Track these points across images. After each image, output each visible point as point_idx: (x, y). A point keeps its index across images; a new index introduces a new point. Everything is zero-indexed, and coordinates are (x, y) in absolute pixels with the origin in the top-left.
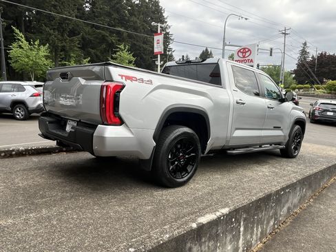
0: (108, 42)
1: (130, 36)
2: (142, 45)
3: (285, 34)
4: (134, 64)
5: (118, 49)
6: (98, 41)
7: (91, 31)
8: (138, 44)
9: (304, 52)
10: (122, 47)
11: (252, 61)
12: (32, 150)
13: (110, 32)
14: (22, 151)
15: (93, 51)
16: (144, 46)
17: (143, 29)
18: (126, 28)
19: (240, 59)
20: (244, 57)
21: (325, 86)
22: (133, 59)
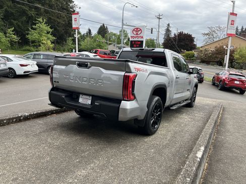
0: (27, 15)
1: (46, 12)
2: (56, 19)
3: (159, 18)
4: (51, 34)
5: (37, 22)
6: (19, 14)
7: (12, 5)
8: (53, 18)
9: (168, 31)
10: (41, 20)
11: (142, 37)
12: (34, 114)
13: (30, 7)
14: (28, 116)
15: (15, 22)
16: (58, 20)
17: (57, 6)
18: (43, 5)
19: (134, 35)
20: (137, 34)
21: (184, 54)
22: (51, 30)
